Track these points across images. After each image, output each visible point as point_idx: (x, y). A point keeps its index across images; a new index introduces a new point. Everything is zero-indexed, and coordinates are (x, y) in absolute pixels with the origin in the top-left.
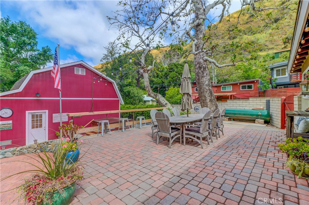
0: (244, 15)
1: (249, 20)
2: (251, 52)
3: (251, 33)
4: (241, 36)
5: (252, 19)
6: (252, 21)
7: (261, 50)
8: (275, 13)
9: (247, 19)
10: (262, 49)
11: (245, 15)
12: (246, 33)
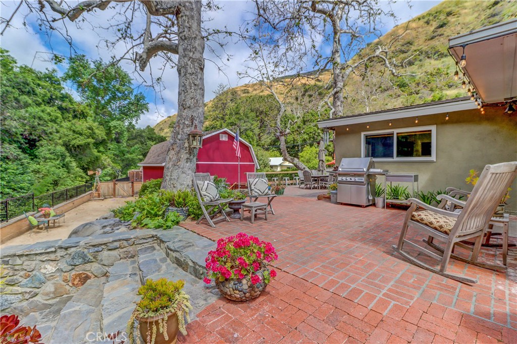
0: (428, 24)
1: (436, 34)
2: (434, 89)
3: (438, 55)
4: (420, 61)
5: (440, 31)
6: (440, 35)
7: (450, 87)
8: (480, 21)
9: (434, 32)
10: (451, 84)
11: (430, 24)
12: (430, 55)
